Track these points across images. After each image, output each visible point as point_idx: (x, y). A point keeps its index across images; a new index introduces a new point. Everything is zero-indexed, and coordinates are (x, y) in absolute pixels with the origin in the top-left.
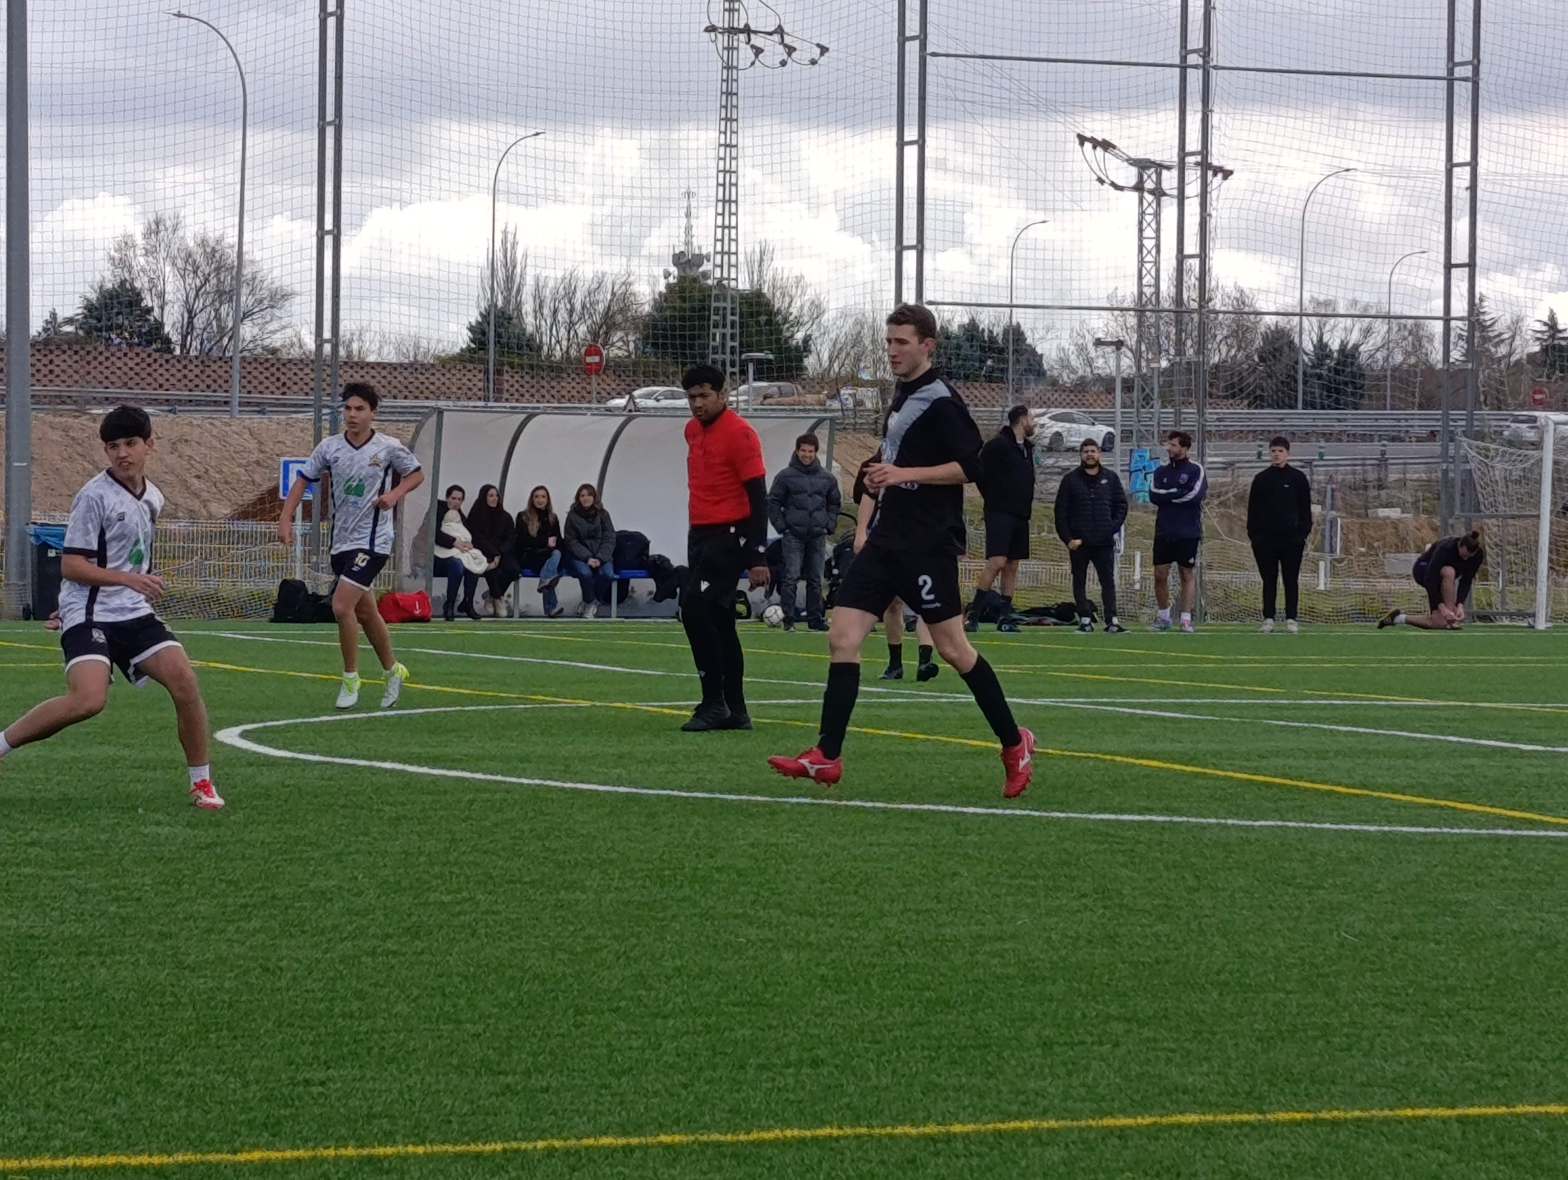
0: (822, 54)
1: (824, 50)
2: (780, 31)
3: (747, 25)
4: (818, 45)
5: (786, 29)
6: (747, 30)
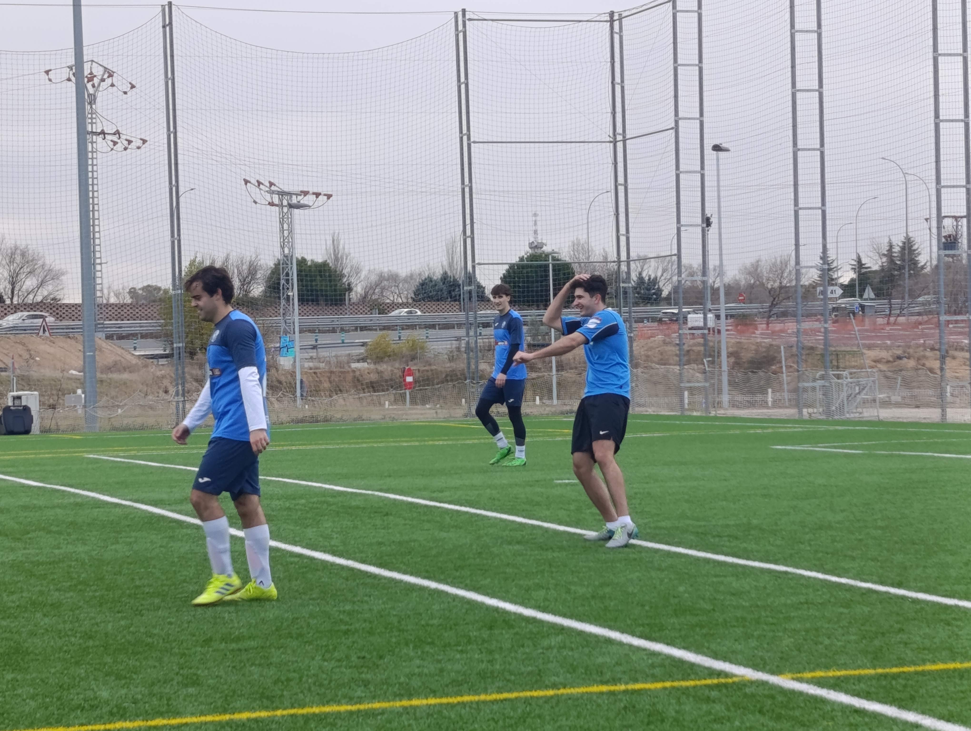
0: (143, 144)
1: (144, 141)
2: (117, 133)
3: (103, 130)
4: (141, 139)
5: (121, 131)
6: (103, 133)
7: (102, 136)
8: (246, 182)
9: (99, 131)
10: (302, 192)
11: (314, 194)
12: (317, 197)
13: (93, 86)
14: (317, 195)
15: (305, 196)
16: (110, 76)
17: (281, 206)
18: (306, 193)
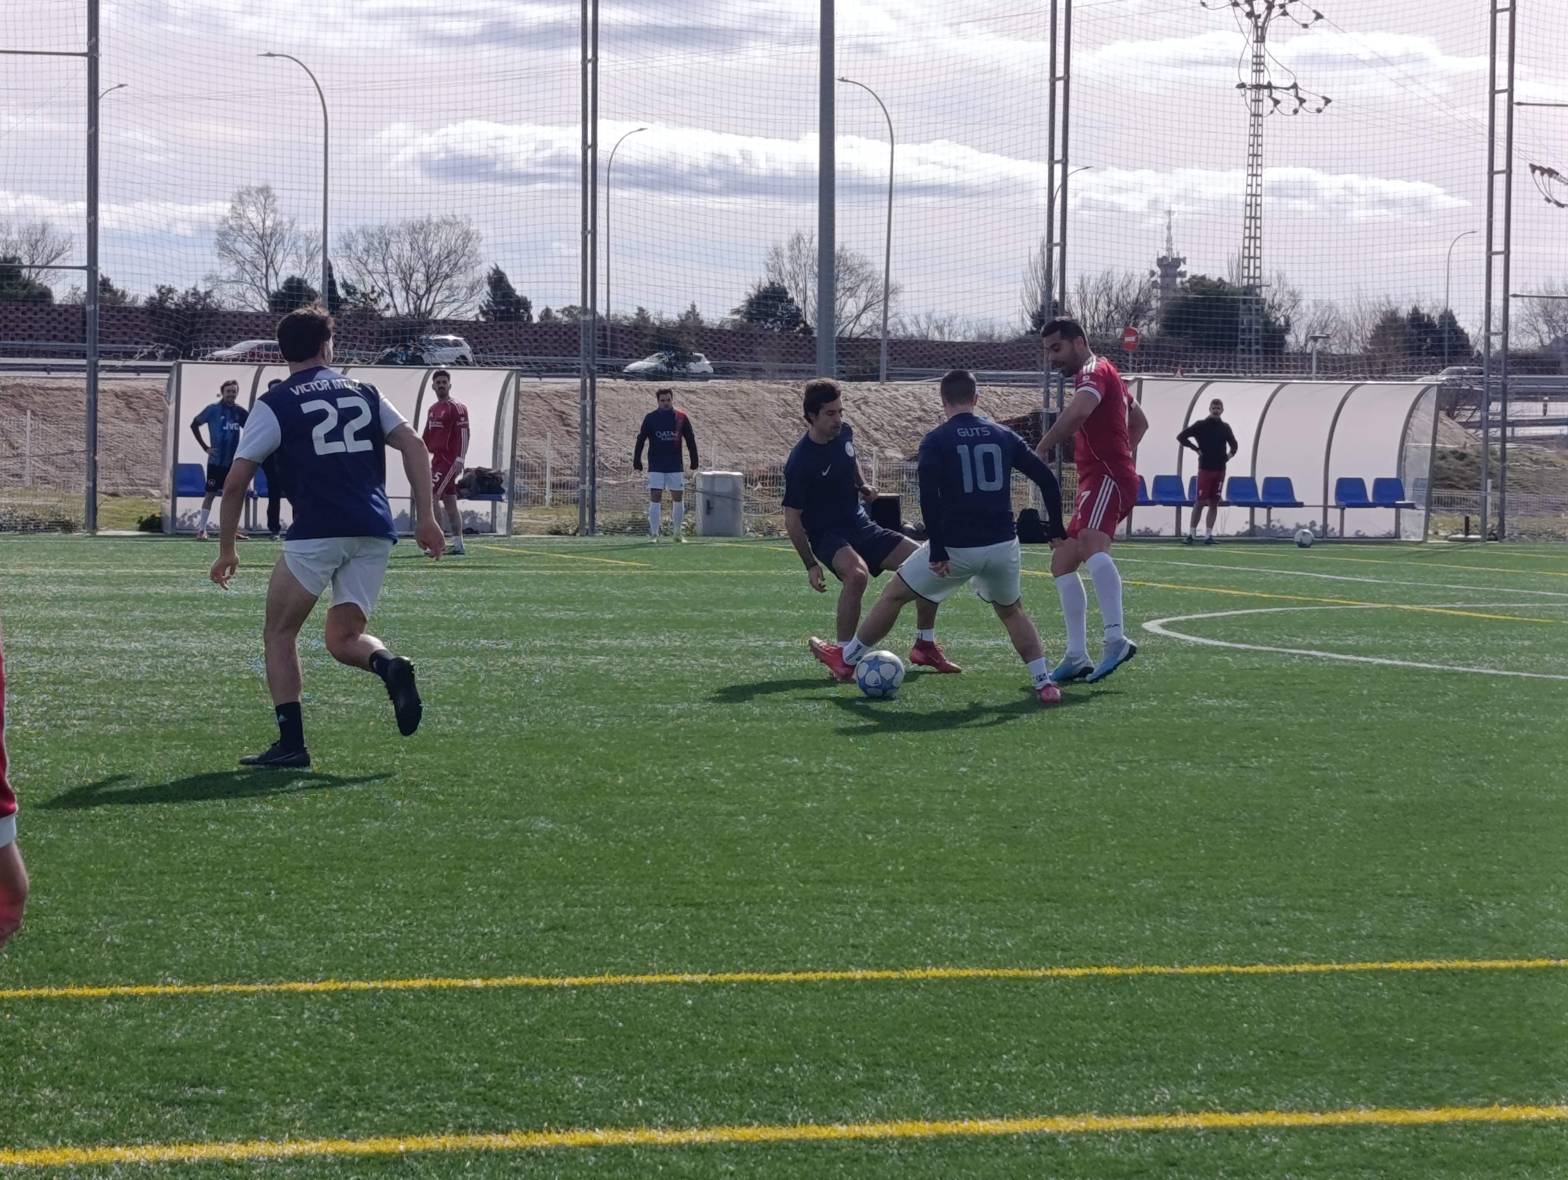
0: (1326, 104)
1: (1328, 101)
2: (1295, 86)
3: (1269, 83)
4: (1323, 97)
5: (1300, 85)
6: (1269, 86)
7: (1266, 92)
8: (1534, 168)
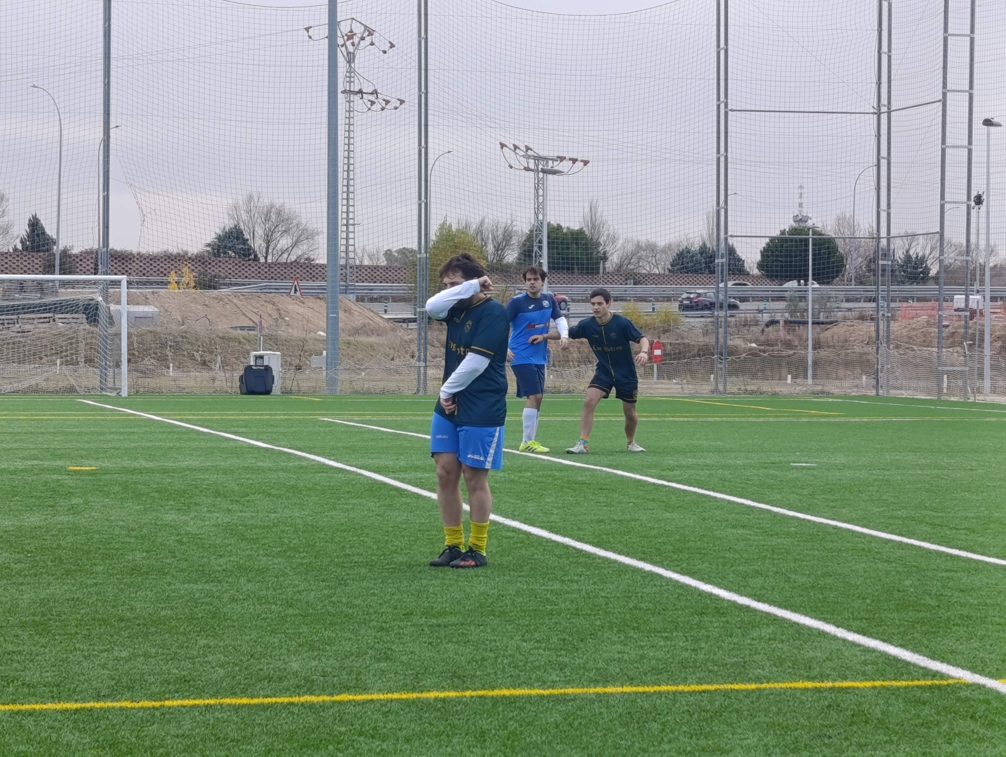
0: (401, 104)
1: (402, 102)
2: (375, 92)
3: (361, 89)
4: (398, 100)
5: (379, 91)
6: (361, 92)
7: (358, 95)
8: (503, 145)
9: (357, 89)
10: (558, 157)
11: (570, 159)
12: (574, 163)
13: (353, 44)
14: (574, 161)
15: (561, 161)
16: (370, 34)
17: (536, 171)
18: (562, 159)
